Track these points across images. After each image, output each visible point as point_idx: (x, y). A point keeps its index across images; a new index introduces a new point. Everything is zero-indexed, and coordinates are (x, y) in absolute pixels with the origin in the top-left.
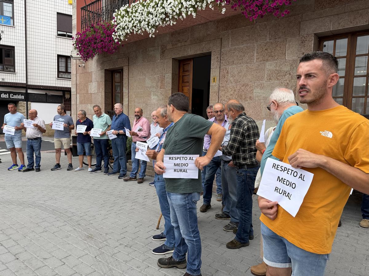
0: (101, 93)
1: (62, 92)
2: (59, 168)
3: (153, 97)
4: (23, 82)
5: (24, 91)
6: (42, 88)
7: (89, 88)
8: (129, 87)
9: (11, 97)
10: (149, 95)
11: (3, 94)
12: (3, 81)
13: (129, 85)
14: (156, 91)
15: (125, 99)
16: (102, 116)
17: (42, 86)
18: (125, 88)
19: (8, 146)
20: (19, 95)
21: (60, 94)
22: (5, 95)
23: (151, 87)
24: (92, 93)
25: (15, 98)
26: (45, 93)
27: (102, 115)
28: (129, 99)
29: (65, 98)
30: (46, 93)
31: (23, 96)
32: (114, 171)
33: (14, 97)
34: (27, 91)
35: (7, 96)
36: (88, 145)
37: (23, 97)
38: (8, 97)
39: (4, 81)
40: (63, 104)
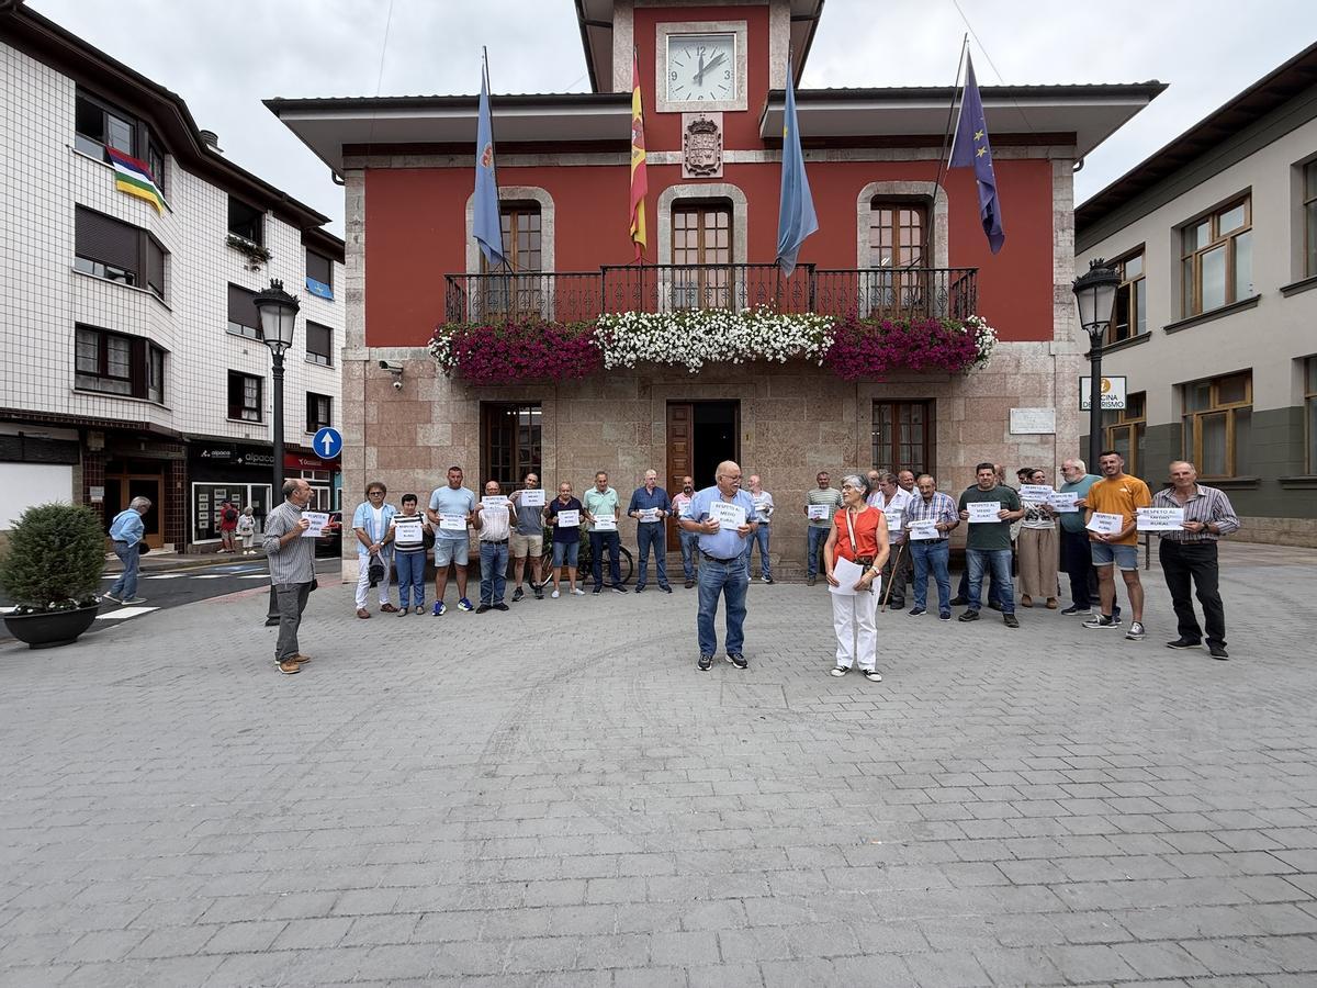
0: (467, 446)
1: (77, 431)
3: (621, 458)
6: (13, 417)
7: (420, 435)
14: (628, 448)
15: (548, 460)
17: (17, 410)
21: (70, 435)
23: (616, 441)
24: (433, 447)
26: (17, 434)
28: (558, 461)
29: (87, 449)
30: (21, 433)
40: (81, 465)
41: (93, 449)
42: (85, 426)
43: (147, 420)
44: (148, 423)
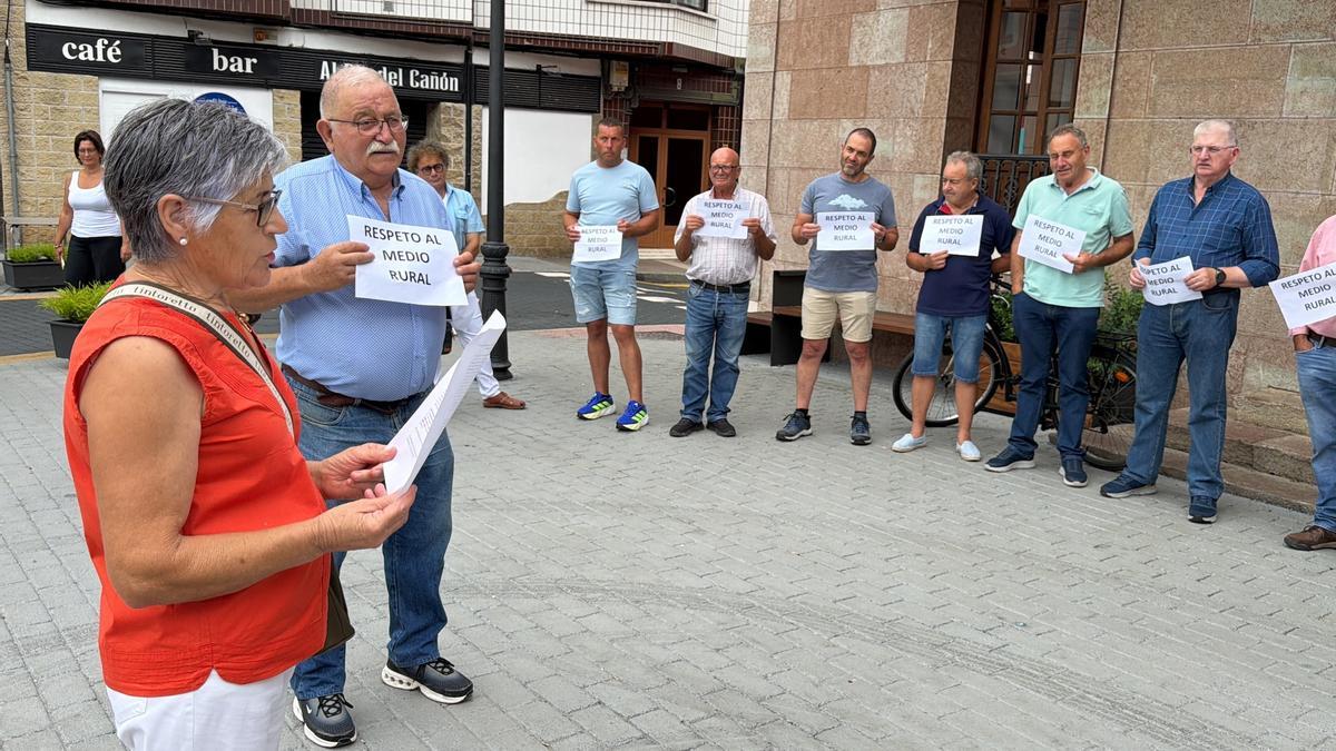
0: (931, 63)
1: (598, 61)
2: (805, 432)
3: (1293, 84)
4: (460, 19)
5: (457, 58)
6: (526, 43)
7: (856, 42)
8: (1127, 30)
9: (412, 84)
10: (1273, 71)
11: (385, 69)
12: (386, 13)
13: (1126, 20)
14: (1323, 50)
15: (1093, 92)
16: (1090, 189)
17: (529, 34)
18: (1097, 34)
19: (584, 310)
20: (440, 75)
21: (590, 68)
22: (390, 74)
23: (1286, 28)
24: (874, 67)
25: (427, 87)
26: (534, 68)
27: (1091, 183)
28: (1117, 95)
29: (608, 87)
30: (539, 67)
31: (456, 80)
32: (1136, 478)
33: (422, 82)
34: (468, 57)
35: (397, 80)
36: (975, 332)
37: (453, 84)
38: (401, 84)
39: (391, 13)
40: (601, 114)
41: (615, 89)
42: (606, 53)
43: (670, 40)
44: (671, 44)
